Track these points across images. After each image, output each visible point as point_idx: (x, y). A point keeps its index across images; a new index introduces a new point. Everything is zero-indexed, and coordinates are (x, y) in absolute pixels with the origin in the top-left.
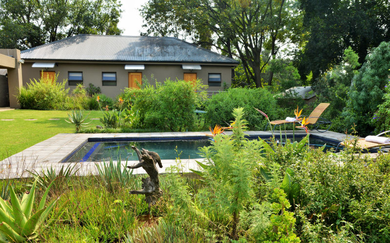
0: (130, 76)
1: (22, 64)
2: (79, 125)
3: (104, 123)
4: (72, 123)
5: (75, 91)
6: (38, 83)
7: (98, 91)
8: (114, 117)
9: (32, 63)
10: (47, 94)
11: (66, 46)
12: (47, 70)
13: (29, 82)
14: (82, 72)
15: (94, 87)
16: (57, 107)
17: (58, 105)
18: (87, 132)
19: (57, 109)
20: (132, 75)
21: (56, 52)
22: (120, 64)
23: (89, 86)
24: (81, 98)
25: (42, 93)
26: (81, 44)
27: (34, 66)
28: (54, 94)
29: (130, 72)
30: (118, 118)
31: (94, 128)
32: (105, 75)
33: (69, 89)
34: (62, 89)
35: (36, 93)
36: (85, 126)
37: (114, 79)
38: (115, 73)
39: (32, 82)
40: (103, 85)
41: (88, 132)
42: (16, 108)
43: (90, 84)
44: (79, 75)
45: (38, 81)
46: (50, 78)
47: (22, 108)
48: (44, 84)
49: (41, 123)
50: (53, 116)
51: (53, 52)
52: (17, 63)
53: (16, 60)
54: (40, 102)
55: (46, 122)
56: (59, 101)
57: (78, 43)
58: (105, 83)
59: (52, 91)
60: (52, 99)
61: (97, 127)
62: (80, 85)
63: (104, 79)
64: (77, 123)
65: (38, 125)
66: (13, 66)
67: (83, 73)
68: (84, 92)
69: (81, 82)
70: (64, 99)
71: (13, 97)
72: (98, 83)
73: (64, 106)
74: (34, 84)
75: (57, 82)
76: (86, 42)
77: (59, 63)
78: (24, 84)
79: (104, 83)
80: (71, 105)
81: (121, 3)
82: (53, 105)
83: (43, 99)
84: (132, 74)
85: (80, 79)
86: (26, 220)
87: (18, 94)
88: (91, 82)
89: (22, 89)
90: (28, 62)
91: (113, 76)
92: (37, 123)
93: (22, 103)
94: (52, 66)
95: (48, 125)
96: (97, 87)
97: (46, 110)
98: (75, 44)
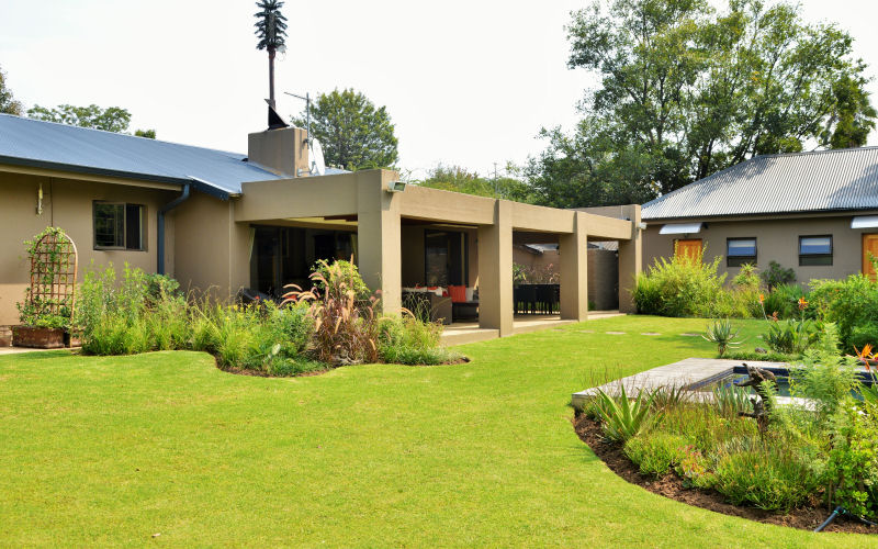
0: (866, 241)
1: (643, 230)
2: (724, 344)
3: (770, 343)
4: (713, 341)
5: (737, 278)
6: (668, 266)
7: (789, 278)
8: (788, 334)
9: (661, 226)
10: (682, 285)
11: (725, 185)
12: (686, 238)
13: (653, 265)
14: (754, 239)
15: (780, 269)
16: (700, 311)
17: (701, 307)
18: (735, 358)
19: (699, 316)
20: (872, 240)
21: (705, 200)
22: (841, 216)
23: (769, 268)
24: (748, 293)
25: (674, 285)
26: (756, 178)
27: (664, 231)
28: (695, 286)
29: (865, 233)
30: (795, 334)
31: (751, 351)
32: (807, 243)
33: (726, 275)
34: (711, 277)
35: (664, 284)
36: (734, 346)
37: (827, 251)
38: (830, 236)
39: (657, 264)
40: (801, 264)
41: (737, 358)
42: (628, 312)
43: (773, 264)
44: (750, 244)
45: (669, 262)
46: (690, 255)
47: (639, 312)
48: (679, 267)
49: (667, 339)
50: (689, 329)
51: (699, 201)
52: (634, 230)
53: (634, 224)
54: (670, 301)
55: (676, 338)
56: (704, 300)
57: (749, 177)
58: (807, 259)
59: (692, 280)
60: (691, 297)
61: (757, 351)
62: (748, 267)
63: (803, 252)
64: (721, 341)
65: (663, 343)
66: (627, 235)
67: (758, 240)
68: (755, 280)
69: (752, 259)
70: (714, 296)
71: (626, 292)
72: (789, 261)
73: (712, 309)
74: (660, 267)
75: (702, 262)
76: (766, 172)
77: (708, 223)
78: (644, 268)
79: (804, 260)
80: (727, 309)
81: (862, 63)
82: (693, 306)
83: (674, 295)
84: (870, 237)
85: (752, 253)
86: (632, 419)
87: (633, 286)
88: (773, 259)
89: (642, 277)
90: (654, 225)
91: (825, 243)
92: (660, 339)
93: (639, 304)
94: (695, 229)
95: (676, 343)
96: (787, 268)
97: (680, 317)
98: (744, 179)
